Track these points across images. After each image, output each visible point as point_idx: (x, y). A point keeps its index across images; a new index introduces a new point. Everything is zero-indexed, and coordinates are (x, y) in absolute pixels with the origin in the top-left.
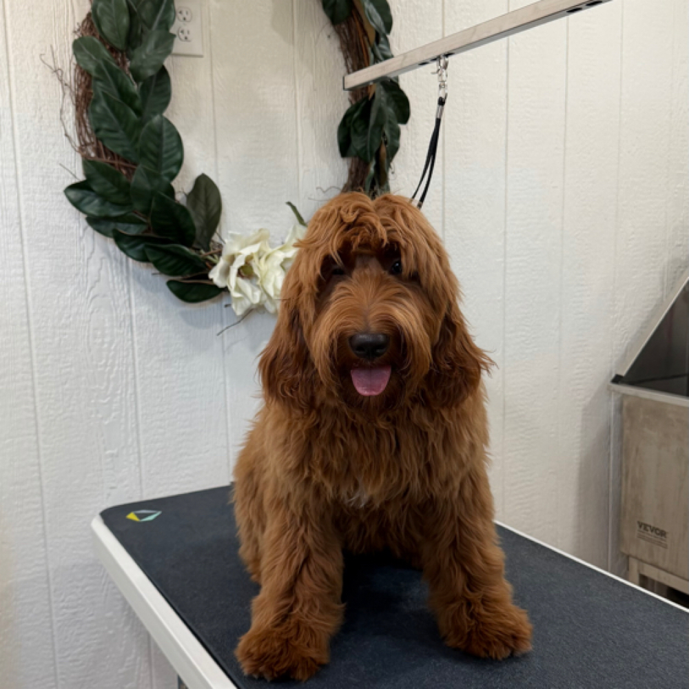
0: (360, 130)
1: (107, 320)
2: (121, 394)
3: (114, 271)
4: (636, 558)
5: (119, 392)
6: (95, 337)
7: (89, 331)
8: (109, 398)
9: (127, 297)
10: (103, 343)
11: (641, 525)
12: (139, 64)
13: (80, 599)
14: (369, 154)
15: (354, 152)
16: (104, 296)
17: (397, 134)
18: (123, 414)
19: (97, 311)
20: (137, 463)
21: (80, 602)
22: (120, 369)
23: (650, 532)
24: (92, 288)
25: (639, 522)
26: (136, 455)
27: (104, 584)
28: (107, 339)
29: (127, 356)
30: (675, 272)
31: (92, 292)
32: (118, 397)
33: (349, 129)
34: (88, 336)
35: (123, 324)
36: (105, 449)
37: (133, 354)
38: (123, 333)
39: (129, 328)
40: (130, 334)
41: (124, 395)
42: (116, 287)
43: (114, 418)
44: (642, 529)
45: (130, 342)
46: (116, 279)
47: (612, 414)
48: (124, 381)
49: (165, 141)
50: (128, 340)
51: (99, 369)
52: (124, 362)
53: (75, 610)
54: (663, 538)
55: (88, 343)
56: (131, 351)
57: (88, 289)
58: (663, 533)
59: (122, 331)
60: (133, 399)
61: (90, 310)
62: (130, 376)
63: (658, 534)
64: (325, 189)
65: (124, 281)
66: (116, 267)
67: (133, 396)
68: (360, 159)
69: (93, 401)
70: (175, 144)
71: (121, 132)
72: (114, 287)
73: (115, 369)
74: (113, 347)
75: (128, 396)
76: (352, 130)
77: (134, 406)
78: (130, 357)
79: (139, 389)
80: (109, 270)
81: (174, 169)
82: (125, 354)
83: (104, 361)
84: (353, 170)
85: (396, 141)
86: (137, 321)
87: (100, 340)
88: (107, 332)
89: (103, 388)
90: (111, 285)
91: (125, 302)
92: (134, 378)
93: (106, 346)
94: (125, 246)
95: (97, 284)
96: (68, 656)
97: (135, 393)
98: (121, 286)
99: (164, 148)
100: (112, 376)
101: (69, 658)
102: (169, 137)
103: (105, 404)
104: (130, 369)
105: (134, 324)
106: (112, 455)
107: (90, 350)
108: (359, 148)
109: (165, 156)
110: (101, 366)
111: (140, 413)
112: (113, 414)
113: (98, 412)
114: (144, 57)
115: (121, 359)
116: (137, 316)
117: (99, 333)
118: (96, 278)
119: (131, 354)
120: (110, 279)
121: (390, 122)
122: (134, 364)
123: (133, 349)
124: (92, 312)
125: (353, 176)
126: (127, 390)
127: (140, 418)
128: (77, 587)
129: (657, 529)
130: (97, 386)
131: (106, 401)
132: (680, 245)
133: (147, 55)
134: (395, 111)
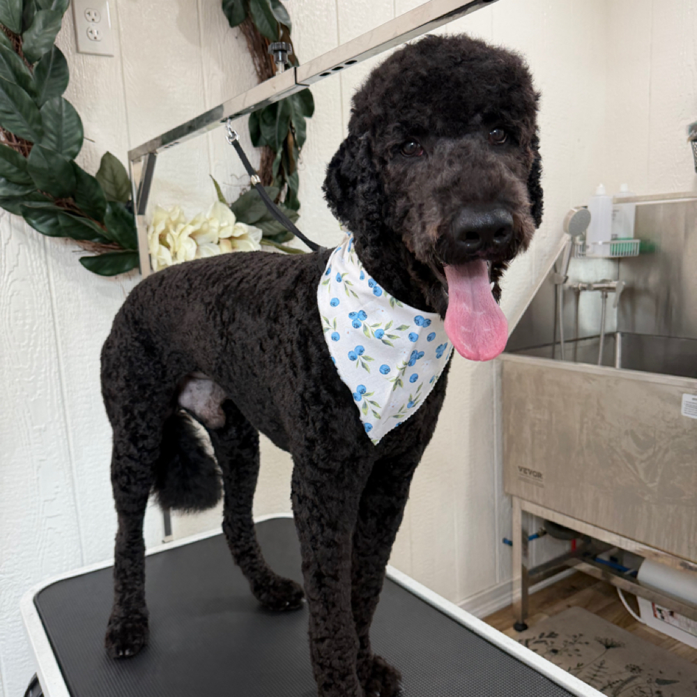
0: (268, 121)
1: (27, 302)
2: (45, 372)
3: (33, 256)
4: (518, 497)
5: (43, 370)
6: (16, 319)
7: (9, 313)
8: (32, 377)
9: (46, 281)
10: (24, 325)
11: (521, 469)
12: (31, 45)
13: (16, 564)
14: (277, 143)
15: (265, 142)
16: (23, 280)
17: (303, 126)
18: (49, 391)
19: (18, 294)
20: (65, 437)
21: (16, 567)
22: (43, 349)
23: (528, 474)
24: (10, 272)
25: (519, 467)
26: (64, 430)
27: (40, 549)
28: (28, 321)
29: (50, 336)
30: (542, 260)
31: (10, 276)
32: (43, 376)
33: (258, 120)
34: (9, 319)
35: (44, 306)
36: (33, 425)
37: (55, 335)
38: (44, 315)
39: (50, 311)
40: (51, 316)
41: (48, 374)
42: (35, 270)
43: (40, 395)
44: (522, 472)
45: (52, 324)
46: (34, 263)
47: (494, 379)
48: (48, 361)
49: (65, 121)
50: (50, 322)
51: (22, 350)
52: (47, 342)
53: (12, 575)
54: (540, 478)
55: (10, 324)
56: (52, 332)
57: (7, 273)
58: (539, 475)
59: (43, 314)
60: (57, 377)
61: (10, 294)
62: (54, 355)
63: (535, 476)
64: (238, 176)
65: (43, 265)
66: (34, 252)
67: (57, 374)
68: (271, 148)
69: (17, 380)
70: (75, 124)
71: (18, 113)
72: (33, 271)
73: (38, 349)
74: (34, 329)
75: (52, 375)
76: (261, 120)
77: (59, 384)
78: (53, 337)
79: (63, 368)
80: (28, 255)
81: (75, 148)
82: (47, 334)
83: (26, 342)
84: (264, 158)
85: (303, 132)
86: (57, 303)
87: (22, 322)
88: (27, 314)
89: (27, 367)
90: (30, 269)
91: (45, 285)
92: (58, 357)
93: (27, 327)
94: (34, 222)
95: (16, 268)
96: (7, 618)
97: (59, 371)
98: (40, 270)
99: (64, 128)
100: (35, 356)
101: (9, 620)
102: (68, 117)
103: (30, 382)
104: (53, 349)
105: (55, 306)
106: (40, 430)
107: (12, 332)
108: (268, 138)
109: (65, 135)
110: (24, 347)
111: (65, 390)
112: (38, 392)
113: (23, 390)
114: (34, 37)
115: (44, 339)
116: (57, 299)
117: (20, 315)
118: (15, 263)
119: (53, 334)
120: (29, 264)
121: (296, 115)
122: (56, 344)
123: (55, 329)
124: (12, 295)
125: (265, 163)
126: (50, 370)
127: (65, 394)
128: (13, 554)
129: (534, 472)
130: (21, 366)
131: (30, 379)
132: (544, 237)
133: (37, 35)
134: (301, 105)
